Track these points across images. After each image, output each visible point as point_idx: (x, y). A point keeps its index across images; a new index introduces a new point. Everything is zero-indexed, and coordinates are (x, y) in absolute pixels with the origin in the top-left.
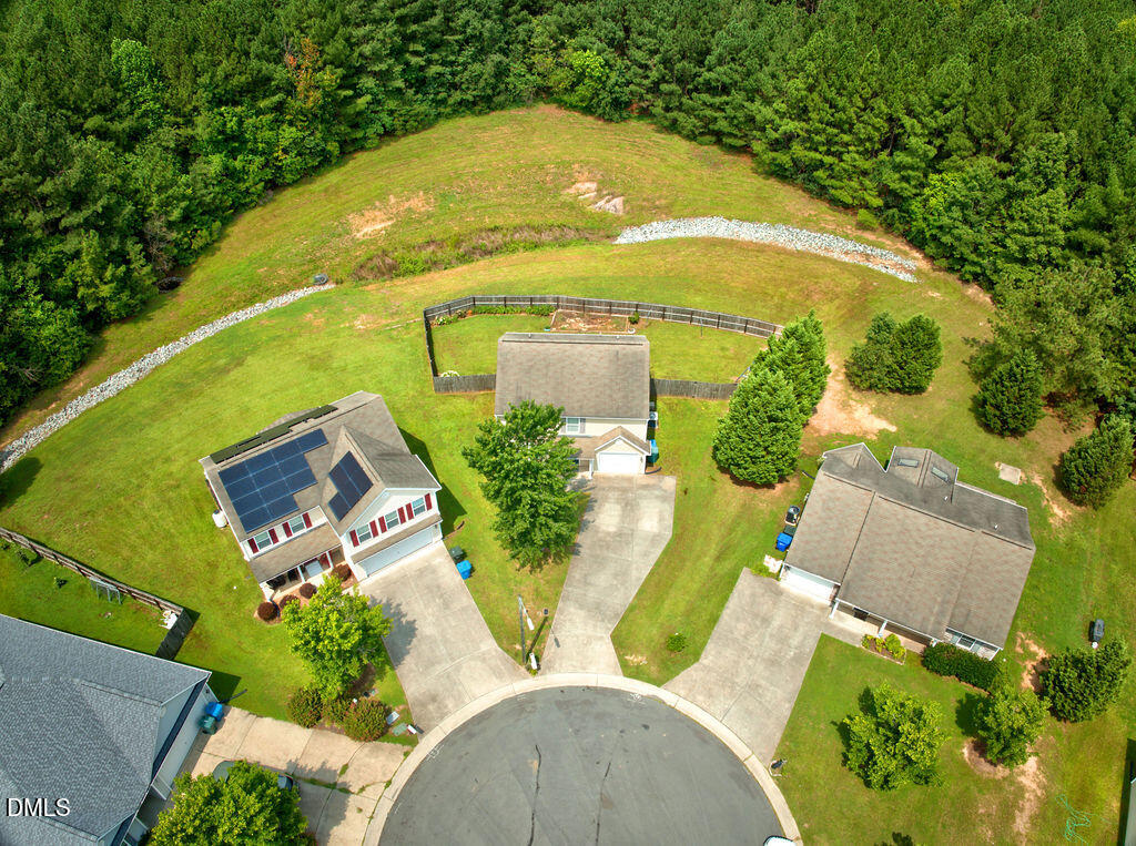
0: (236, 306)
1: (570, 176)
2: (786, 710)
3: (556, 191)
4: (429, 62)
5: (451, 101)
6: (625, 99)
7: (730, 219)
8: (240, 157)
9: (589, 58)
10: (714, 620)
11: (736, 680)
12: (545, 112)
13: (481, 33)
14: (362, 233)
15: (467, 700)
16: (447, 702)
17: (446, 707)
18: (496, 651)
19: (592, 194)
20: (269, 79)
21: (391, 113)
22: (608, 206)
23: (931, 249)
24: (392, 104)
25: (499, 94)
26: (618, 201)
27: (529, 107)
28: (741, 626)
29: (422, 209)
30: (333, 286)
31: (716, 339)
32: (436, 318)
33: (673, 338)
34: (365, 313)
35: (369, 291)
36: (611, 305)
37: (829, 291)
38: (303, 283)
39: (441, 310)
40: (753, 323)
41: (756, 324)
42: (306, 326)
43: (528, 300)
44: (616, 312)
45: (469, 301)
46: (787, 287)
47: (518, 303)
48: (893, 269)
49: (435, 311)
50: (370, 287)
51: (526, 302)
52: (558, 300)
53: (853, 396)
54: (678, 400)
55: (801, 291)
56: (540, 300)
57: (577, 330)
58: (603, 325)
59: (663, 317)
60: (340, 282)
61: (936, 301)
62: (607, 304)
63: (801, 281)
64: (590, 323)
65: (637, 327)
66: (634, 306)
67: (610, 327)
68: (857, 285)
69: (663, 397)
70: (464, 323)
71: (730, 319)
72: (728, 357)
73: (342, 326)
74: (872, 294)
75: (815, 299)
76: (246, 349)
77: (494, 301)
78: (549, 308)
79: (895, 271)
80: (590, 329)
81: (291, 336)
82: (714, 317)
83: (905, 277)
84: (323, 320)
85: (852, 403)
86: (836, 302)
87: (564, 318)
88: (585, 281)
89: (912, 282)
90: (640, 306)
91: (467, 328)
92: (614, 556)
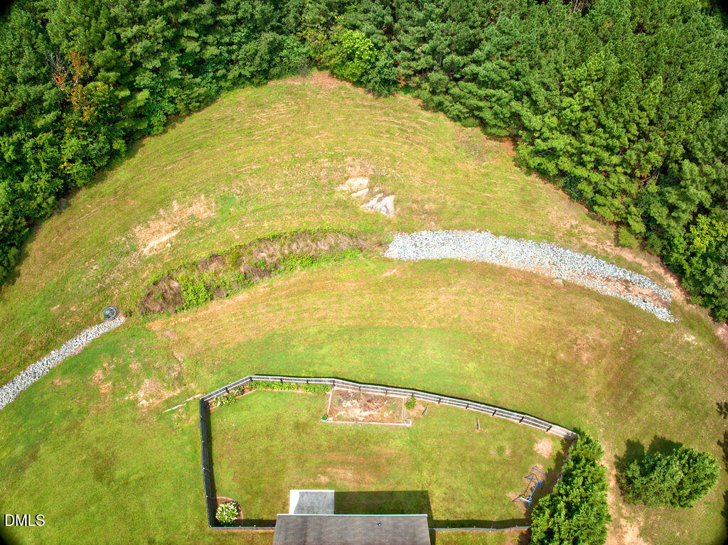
0: (33, 357)
1: (344, 171)
3: (330, 187)
4: (205, 44)
5: (230, 76)
6: (393, 77)
7: (496, 234)
8: (26, 178)
9: (358, 40)
12: (318, 78)
13: (252, 15)
14: (148, 248)
19: (364, 192)
20: (39, 100)
21: (172, 100)
22: (379, 206)
23: (689, 285)
24: (172, 92)
25: (274, 66)
26: (389, 201)
27: (304, 75)
29: (205, 215)
30: (123, 319)
31: (492, 434)
32: (214, 400)
33: (449, 432)
34: (148, 376)
35: (154, 332)
36: (387, 390)
37: (596, 345)
38: (95, 319)
39: (217, 392)
40: (529, 419)
41: (532, 420)
42: (94, 394)
43: (304, 380)
44: (393, 394)
45: (246, 379)
46: (556, 342)
47: (294, 382)
48: (650, 302)
49: (212, 395)
50: (156, 325)
51: (302, 382)
52: (334, 382)
53: (624, 511)
54: (457, 534)
55: (570, 347)
56: (316, 381)
57: (353, 420)
58: (379, 411)
59: (439, 402)
60: (129, 314)
61: (691, 348)
62: (383, 389)
63: (570, 331)
64: (366, 407)
65: (413, 413)
66: (410, 393)
67: (386, 415)
68: (622, 334)
69: (442, 532)
70: (242, 404)
71: (506, 413)
72: (505, 462)
73: (127, 398)
74: (636, 347)
75: (584, 359)
76: (40, 431)
77: (270, 379)
78: (325, 387)
79: (653, 304)
80: (366, 417)
81: (79, 413)
82: (490, 409)
83: (663, 314)
84: (110, 384)
85: (623, 522)
86: (604, 362)
87: (340, 400)
88: (361, 334)
89: (669, 321)
90: (417, 394)
91: (245, 413)
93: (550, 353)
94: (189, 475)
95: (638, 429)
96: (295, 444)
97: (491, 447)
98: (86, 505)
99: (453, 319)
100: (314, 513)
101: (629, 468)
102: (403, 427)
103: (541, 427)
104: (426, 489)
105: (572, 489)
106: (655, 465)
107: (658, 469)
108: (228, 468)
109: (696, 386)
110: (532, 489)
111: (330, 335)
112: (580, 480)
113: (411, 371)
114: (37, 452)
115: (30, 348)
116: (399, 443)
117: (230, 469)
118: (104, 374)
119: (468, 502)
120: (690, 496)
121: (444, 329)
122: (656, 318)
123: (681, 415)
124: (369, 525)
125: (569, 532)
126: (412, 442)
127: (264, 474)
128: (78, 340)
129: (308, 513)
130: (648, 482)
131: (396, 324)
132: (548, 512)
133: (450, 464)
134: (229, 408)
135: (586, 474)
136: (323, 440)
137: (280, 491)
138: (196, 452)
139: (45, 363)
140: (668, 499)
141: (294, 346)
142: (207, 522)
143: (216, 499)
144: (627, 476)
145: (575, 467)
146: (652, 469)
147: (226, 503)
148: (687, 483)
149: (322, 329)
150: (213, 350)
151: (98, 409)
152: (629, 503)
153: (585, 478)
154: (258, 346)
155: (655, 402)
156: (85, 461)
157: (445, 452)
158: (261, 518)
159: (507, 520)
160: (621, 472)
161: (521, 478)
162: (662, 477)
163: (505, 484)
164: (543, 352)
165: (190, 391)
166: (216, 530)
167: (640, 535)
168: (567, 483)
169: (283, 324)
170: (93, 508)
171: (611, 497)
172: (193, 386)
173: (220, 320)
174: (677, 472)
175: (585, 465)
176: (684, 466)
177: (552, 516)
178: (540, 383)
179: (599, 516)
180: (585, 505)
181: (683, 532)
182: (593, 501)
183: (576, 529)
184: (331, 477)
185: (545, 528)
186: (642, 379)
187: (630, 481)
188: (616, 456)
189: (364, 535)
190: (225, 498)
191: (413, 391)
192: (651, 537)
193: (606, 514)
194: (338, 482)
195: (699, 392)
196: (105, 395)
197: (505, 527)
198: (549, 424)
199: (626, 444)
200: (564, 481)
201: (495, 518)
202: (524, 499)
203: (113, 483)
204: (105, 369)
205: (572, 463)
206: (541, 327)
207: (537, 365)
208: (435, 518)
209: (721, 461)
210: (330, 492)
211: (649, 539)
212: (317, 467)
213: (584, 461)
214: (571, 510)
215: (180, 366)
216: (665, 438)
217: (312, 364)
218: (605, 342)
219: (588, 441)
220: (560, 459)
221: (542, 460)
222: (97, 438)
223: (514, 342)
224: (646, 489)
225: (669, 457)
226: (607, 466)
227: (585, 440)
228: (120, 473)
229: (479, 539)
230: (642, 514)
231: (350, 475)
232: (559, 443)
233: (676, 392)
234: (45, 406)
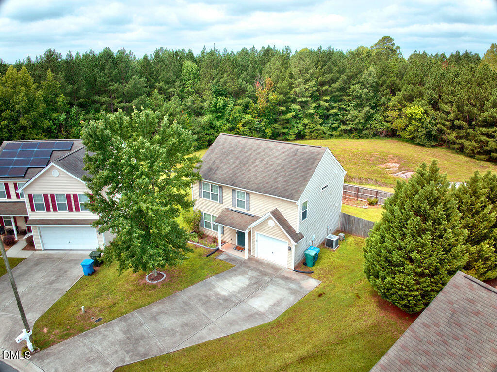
1: (385, 159)
3: (374, 165)
5: (340, 129)
6: (434, 133)
9: (416, 110)
19: (395, 169)
20: (245, 90)
22: (402, 175)
24: (306, 121)
25: (366, 129)
92: (203, 311)
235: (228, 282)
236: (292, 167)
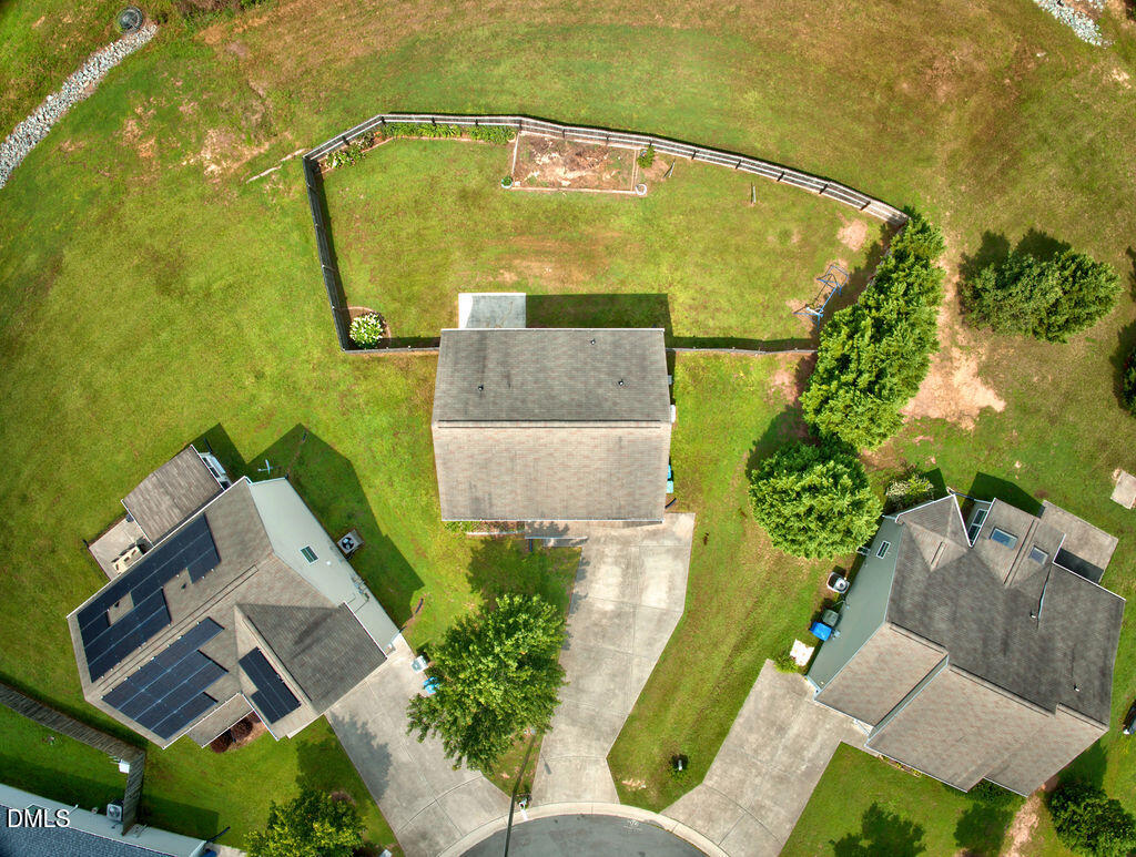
2: (786, 830)
10: (722, 733)
11: (740, 802)
15: (458, 836)
16: (438, 839)
17: (437, 843)
18: (482, 781)
28: (753, 738)
30: (154, 29)
31: (773, 210)
32: (327, 157)
33: (705, 206)
34: (213, 124)
35: (210, 47)
36: (608, 136)
37: (965, 71)
38: (107, 33)
39: (330, 145)
40: (835, 189)
41: (841, 191)
42: (129, 159)
43: (472, 121)
44: (618, 143)
45: (375, 121)
46: (899, 62)
47: (454, 123)
48: (1069, 6)
49: (322, 150)
50: (212, 35)
51: (468, 123)
52: (520, 122)
53: (960, 337)
54: (707, 358)
55: (919, 73)
56: (491, 121)
57: (553, 184)
58: (594, 171)
59: (693, 156)
60: (162, 18)
61: (1120, 93)
62: (603, 135)
63: (925, 43)
64: (573, 165)
65: (650, 174)
66: (647, 141)
67: (607, 176)
68: (1011, 55)
69: (684, 354)
70: (373, 162)
71: (800, 178)
72: (788, 255)
73: (185, 163)
74: (1030, 81)
75: (941, 94)
76: (57, 228)
77: (415, 119)
78: (507, 131)
79: (1072, 10)
80: (573, 180)
81: (114, 193)
82: (774, 170)
83: (1085, 30)
84: (153, 141)
85: (956, 353)
86: (973, 103)
87: (531, 153)
88: (565, 39)
89: (1094, 43)
90: (657, 142)
91: (379, 177)
92: (612, 647)
93: (885, 81)
94: (302, 277)
95: (1006, 216)
96: (461, 225)
97: (770, 230)
98: (154, 332)
99: (727, 13)
100: (497, 326)
101: (979, 275)
102: (633, 196)
103: (853, 202)
104: (665, 292)
105: (887, 300)
106: (1021, 274)
107: (1024, 280)
108: (361, 263)
109: (1114, 156)
110: (825, 297)
111: (512, 41)
112: (902, 288)
113: (650, 104)
114: (60, 261)
115: (12, 95)
116: (625, 221)
117: (363, 266)
118: (141, 126)
119: (728, 312)
120: (1065, 326)
121: (709, 31)
122: (1073, 36)
123: (1079, 200)
124: (578, 343)
125: (873, 362)
126: (646, 220)
127: (416, 271)
128: (86, 72)
129: (488, 326)
130: (1004, 298)
131: (626, 21)
132: (845, 330)
133: (703, 255)
134: (352, 170)
135: (911, 280)
136: (506, 217)
137: (443, 295)
138: (307, 241)
139: (41, 117)
140: (1030, 327)
141: (451, 61)
142: (337, 344)
143: (348, 311)
144: (974, 287)
145: (896, 268)
146: (1016, 279)
147: (363, 315)
148: (1065, 306)
149: (498, 29)
150: (315, 73)
151: (143, 185)
152: (970, 327)
153: (910, 285)
154: (390, 63)
155: (1042, 175)
156: (138, 266)
157: (697, 236)
158: (417, 335)
159: (783, 340)
160: (967, 279)
161: (811, 279)
162: (1027, 293)
163: (786, 288)
164: (875, 78)
165: (285, 143)
166: (352, 355)
167: (978, 374)
168: (881, 291)
169: (429, 22)
170: (164, 336)
171: (943, 316)
172: (289, 135)
173: (320, 20)
174: (1053, 287)
175: (913, 265)
176: (1066, 279)
177: (850, 337)
178: (861, 131)
179: (921, 342)
180: (904, 324)
181: (1044, 377)
182: (917, 318)
183: (883, 357)
184: (519, 274)
185: (838, 354)
186: (1029, 136)
187: (977, 295)
188: (963, 255)
189: (571, 357)
190: (361, 308)
191: (651, 139)
192: (993, 379)
193: (931, 340)
194: (531, 280)
195: (1117, 167)
196: (148, 159)
197: (778, 350)
198: (867, 199)
199: (983, 238)
200: (876, 287)
201: (765, 337)
202: (813, 311)
203: (187, 296)
204: (140, 118)
205: (894, 261)
206: (877, 35)
207: (860, 101)
208: (675, 334)
209: (1126, 280)
210: (519, 297)
211: (990, 380)
212: (498, 259)
213: (912, 259)
214: (881, 330)
215: (263, 104)
216: (1045, 234)
217: (482, 92)
218: (980, 67)
219: (924, 229)
220: (875, 254)
221: (848, 255)
222: (149, 230)
223: (828, 59)
224: (1000, 309)
225: (1044, 264)
226: (946, 269)
227: (919, 227)
228: (195, 280)
229: (739, 364)
230: (986, 344)
231: (548, 270)
232: (877, 228)
233: (1079, 163)
234: (57, 186)
235: (597, 586)
236: (628, 470)
